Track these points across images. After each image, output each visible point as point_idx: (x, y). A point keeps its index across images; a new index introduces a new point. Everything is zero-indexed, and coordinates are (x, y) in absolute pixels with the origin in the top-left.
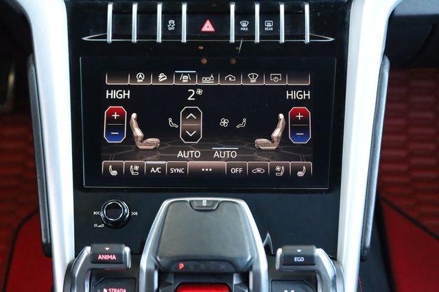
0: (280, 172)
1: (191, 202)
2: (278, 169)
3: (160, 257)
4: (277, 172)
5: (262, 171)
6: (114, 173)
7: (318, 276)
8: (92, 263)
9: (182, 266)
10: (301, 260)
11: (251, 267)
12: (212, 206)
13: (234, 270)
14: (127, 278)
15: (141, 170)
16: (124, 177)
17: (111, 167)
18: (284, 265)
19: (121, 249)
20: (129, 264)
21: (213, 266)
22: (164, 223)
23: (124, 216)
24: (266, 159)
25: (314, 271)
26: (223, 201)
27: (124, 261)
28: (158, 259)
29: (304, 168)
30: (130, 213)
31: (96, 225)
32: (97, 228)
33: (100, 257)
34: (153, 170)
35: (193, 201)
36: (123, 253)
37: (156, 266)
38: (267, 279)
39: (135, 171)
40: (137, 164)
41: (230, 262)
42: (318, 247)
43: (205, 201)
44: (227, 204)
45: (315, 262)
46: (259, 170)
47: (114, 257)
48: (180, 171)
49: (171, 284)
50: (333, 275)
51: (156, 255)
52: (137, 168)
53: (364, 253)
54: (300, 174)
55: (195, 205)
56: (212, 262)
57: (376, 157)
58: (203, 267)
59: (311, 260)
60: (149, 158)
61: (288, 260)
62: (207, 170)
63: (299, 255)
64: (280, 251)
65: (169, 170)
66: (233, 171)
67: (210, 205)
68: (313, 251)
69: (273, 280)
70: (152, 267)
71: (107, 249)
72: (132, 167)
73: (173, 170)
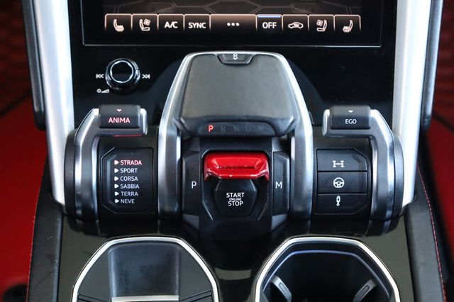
0: (322, 27)
1: (219, 56)
2: (319, 23)
3: (185, 119)
4: (319, 27)
5: (300, 26)
6: (120, 28)
7: (372, 142)
8: (101, 127)
9: (211, 127)
10: (353, 122)
11: (293, 131)
12: (245, 60)
13: (274, 133)
14: (142, 148)
15: (153, 25)
16: (132, 33)
17: (115, 21)
18: (333, 128)
19: (136, 111)
20: (145, 130)
21: (249, 128)
22: (187, 80)
23: (133, 80)
24: (304, 11)
25: (368, 137)
26: (257, 55)
27: (139, 125)
28: (182, 120)
29: (351, 22)
30: (141, 76)
31: (99, 91)
32: (101, 93)
33: (110, 120)
34: (167, 25)
35: (221, 55)
36: (139, 115)
37: (178, 130)
38: (312, 146)
39: (145, 26)
40: (148, 18)
41: (270, 122)
42: (372, 108)
43: (235, 54)
44: (263, 58)
45: (370, 125)
46: (296, 25)
47: (128, 120)
48: (201, 25)
49: (198, 152)
50: (391, 141)
51: (180, 116)
52: (147, 22)
53: (424, 122)
54: (347, 29)
55: (225, 59)
56: (247, 123)
57: (439, 9)
58: (236, 129)
59: (364, 123)
60: (162, 10)
61: (337, 123)
62: (233, 24)
63: (350, 117)
64: (327, 113)
65: (187, 25)
66: (265, 25)
67: (242, 59)
68: (367, 112)
69: (318, 150)
70: (174, 133)
71: (119, 110)
72: (141, 21)
73: (191, 25)
